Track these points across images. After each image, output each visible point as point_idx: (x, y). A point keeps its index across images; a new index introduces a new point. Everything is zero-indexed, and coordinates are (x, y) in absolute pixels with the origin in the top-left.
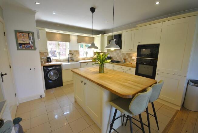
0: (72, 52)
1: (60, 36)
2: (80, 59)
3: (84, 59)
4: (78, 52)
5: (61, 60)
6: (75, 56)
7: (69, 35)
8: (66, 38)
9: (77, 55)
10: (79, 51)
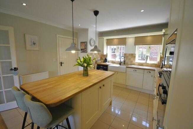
0: (127, 55)
1: (117, 40)
2: (136, 64)
3: (142, 65)
4: (134, 56)
5: (116, 62)
6: (130, 59)
7: (125, 38)
8: (123, 42)
9: (132, 59)
10: (135, 54)
